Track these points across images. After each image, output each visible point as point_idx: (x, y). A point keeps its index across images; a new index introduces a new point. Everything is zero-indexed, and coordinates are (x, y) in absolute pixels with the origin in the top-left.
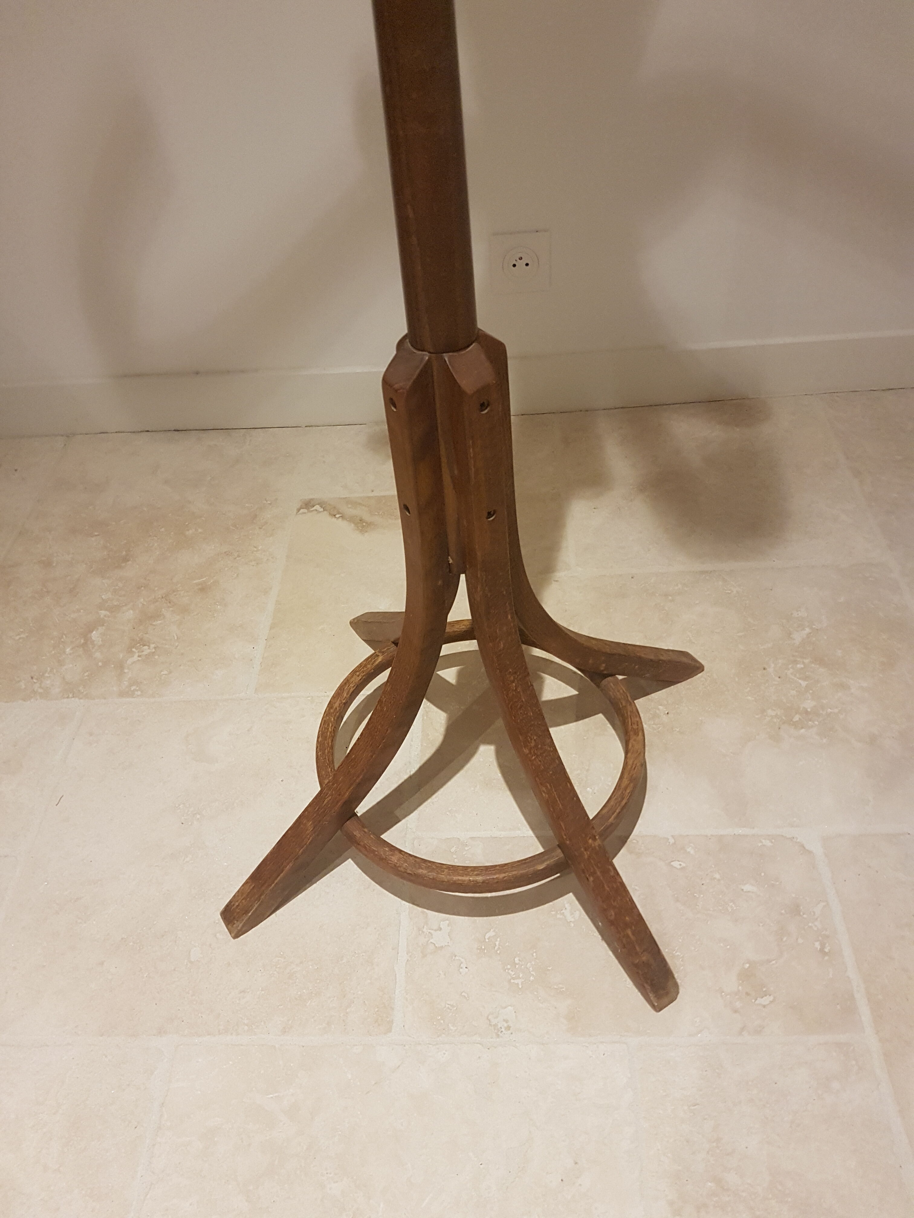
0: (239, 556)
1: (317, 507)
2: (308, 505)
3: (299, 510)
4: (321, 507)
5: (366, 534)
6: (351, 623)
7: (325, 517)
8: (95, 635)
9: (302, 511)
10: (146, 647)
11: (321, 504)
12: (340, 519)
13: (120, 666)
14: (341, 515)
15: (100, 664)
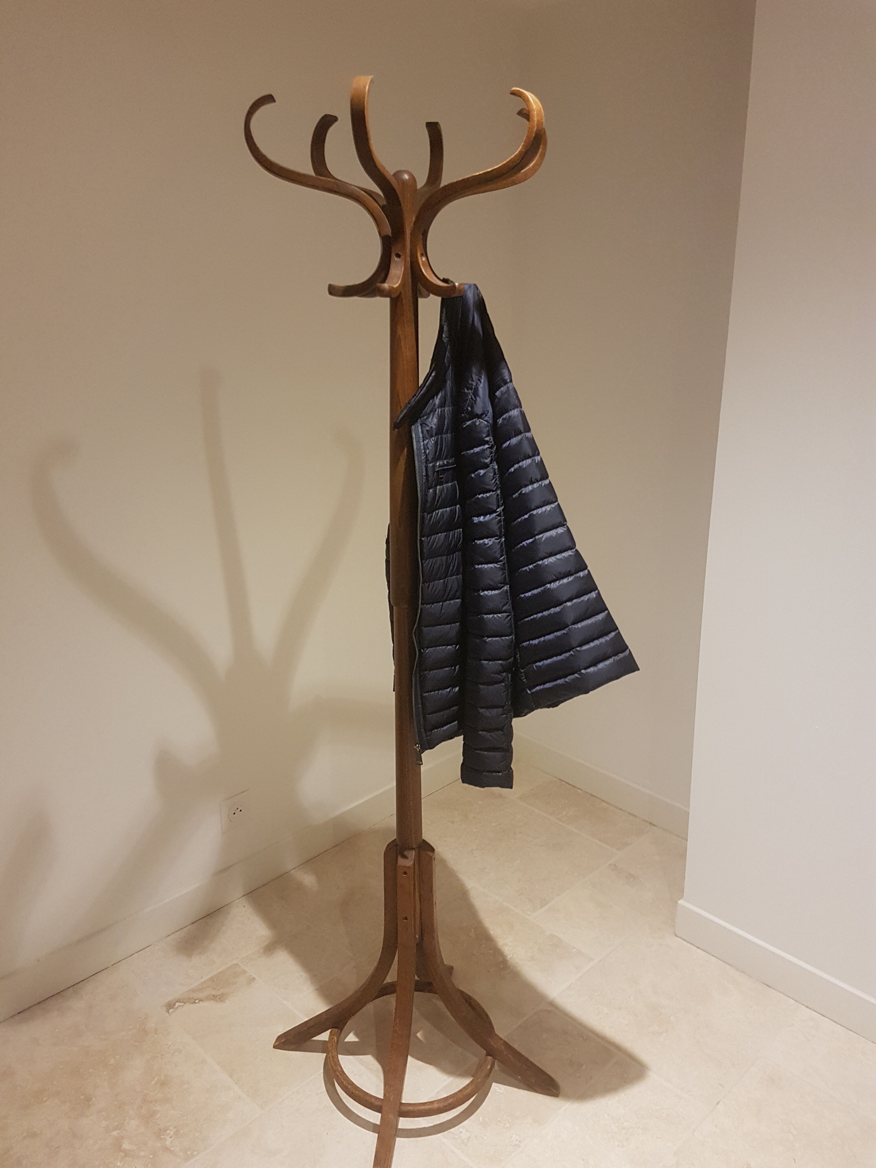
0: (162, 1055)
1: (177, 1004)
2: (170, 1006)
3: (168, 1012)
4: (180, 1002)
5: (226, 1001)
6: (274, 1047)
7: (189, 1007)
8: (126, 1146)
9: (170, 1011)
10: (168, 1131)
11: (179, 1001)
12: (201, 1002)
13: (166, 1149)
14: (198, 1000)
15: (151, 1156)
